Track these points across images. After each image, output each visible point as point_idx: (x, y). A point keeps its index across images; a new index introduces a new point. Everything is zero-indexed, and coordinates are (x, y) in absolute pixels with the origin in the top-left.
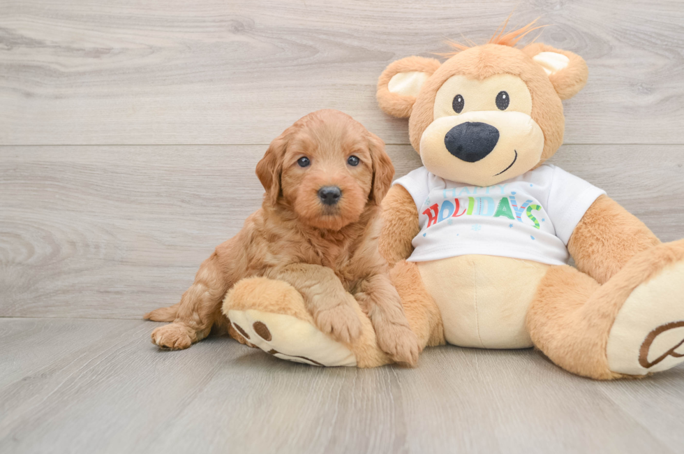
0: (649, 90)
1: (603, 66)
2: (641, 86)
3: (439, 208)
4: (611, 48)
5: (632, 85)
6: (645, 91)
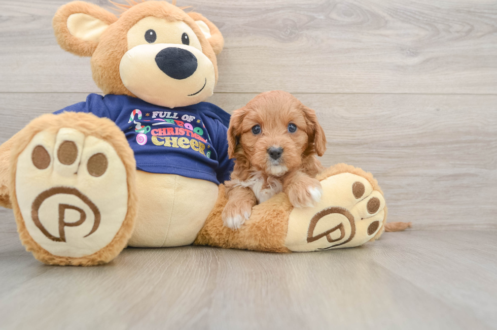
1: (381, 35)
2: (409, 50)
4: (386, 22)
5: (402, 50)
6: (412, 54)
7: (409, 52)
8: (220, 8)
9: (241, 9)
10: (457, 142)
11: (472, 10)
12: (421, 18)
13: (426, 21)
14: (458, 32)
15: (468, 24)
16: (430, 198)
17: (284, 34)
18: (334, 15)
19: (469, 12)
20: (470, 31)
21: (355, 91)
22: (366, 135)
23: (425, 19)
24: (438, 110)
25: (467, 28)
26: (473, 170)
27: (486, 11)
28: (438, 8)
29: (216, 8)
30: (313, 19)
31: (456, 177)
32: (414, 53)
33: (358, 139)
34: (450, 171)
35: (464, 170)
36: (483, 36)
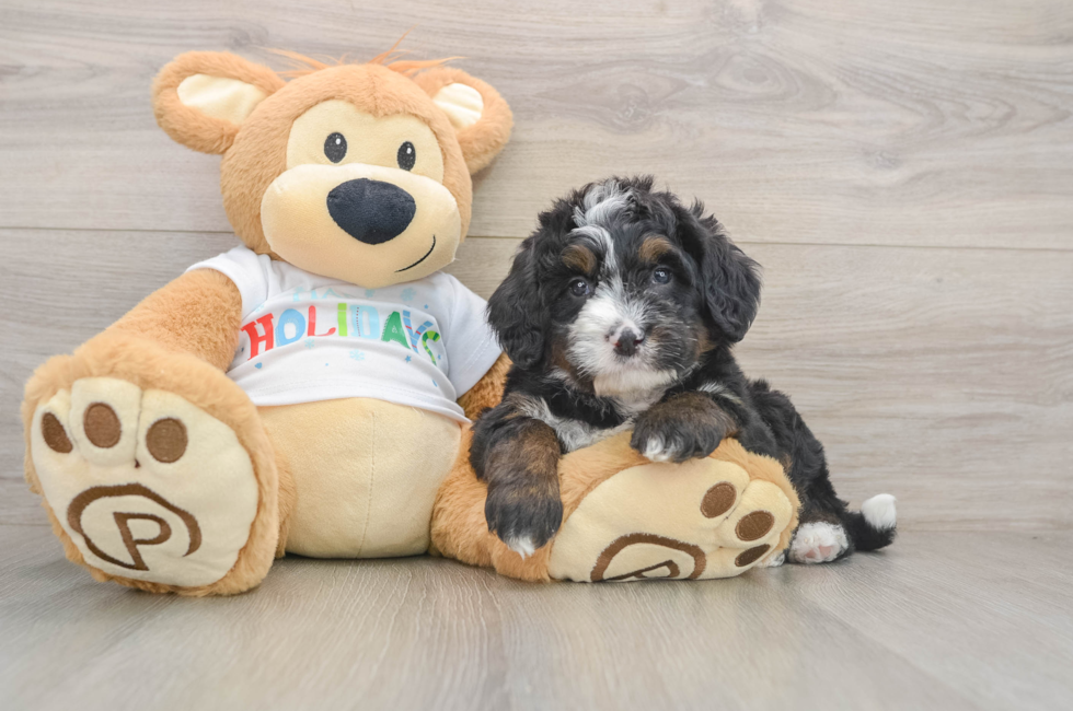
0: (892, 162)
1: (823, 122)
2: (881, 155)
3: (275, 322)
4: (835, 95)
5: (867, 154)
6: (887, 163)
7: (880, 158)
8: (489, 60)
9: (533, 62)
10: (978, 348)
11: (1013, 73)
12: (907, 89)
13: (918, 94)
14: (982, 119)
15: (1005, 103)
16: (920, 464)
17: (621, 116)
18: (726, 80)
19: (1006, 78)
20: (1008, 117)
21: (768, 238)
22: (791, 331)
23: (916, 91)
24: (939, 281)
25: (1002, 110)
26: (1010, 407)
27: (1042, 77)
28: (943, 69)
29: (480, 59)
30: (682, 85)
31: (974, 420)
32: (891, 159)
33: (773, 339)
34: (963, 409)
35: (991, 407)
36: (1035, 127)
